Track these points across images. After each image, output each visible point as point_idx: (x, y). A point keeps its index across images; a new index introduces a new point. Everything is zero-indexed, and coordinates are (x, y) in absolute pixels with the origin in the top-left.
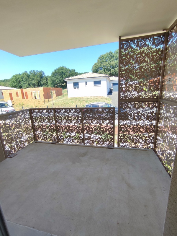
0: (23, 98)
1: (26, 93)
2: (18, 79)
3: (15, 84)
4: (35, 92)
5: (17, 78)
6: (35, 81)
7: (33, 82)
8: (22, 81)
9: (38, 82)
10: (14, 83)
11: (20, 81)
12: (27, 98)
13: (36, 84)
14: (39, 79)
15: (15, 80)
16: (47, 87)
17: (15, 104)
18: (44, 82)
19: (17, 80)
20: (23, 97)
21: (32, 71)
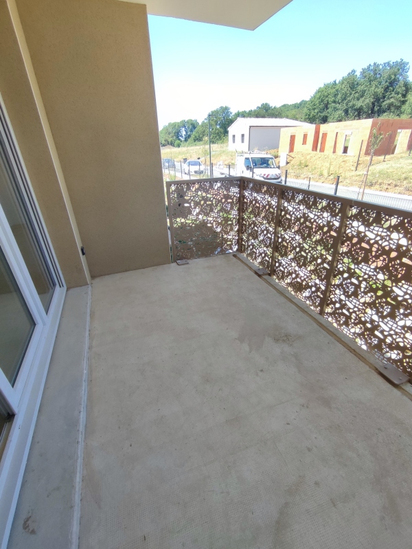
0: (313, 150)
1: (325, 135)
2: (327, 97)
3: (316, 111)
4: (348, 133)
5: (324, 96)
6: (367, 101)
7: (359, 104)
8: (334, 102)
9: (373, 104)
10: (314, 109)
11: (328, 103)
12: (322, 150)
13: (366, 110)
14: (380, 90)
15: (317, 102)
16: (397, 118)
17: (292, 163)
18: (392, 100)
19: (322, 101)
20: (315, 148)
21: (369, 67)
